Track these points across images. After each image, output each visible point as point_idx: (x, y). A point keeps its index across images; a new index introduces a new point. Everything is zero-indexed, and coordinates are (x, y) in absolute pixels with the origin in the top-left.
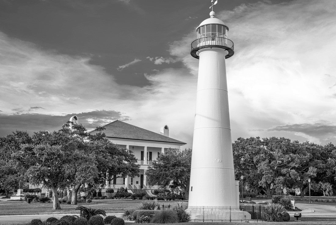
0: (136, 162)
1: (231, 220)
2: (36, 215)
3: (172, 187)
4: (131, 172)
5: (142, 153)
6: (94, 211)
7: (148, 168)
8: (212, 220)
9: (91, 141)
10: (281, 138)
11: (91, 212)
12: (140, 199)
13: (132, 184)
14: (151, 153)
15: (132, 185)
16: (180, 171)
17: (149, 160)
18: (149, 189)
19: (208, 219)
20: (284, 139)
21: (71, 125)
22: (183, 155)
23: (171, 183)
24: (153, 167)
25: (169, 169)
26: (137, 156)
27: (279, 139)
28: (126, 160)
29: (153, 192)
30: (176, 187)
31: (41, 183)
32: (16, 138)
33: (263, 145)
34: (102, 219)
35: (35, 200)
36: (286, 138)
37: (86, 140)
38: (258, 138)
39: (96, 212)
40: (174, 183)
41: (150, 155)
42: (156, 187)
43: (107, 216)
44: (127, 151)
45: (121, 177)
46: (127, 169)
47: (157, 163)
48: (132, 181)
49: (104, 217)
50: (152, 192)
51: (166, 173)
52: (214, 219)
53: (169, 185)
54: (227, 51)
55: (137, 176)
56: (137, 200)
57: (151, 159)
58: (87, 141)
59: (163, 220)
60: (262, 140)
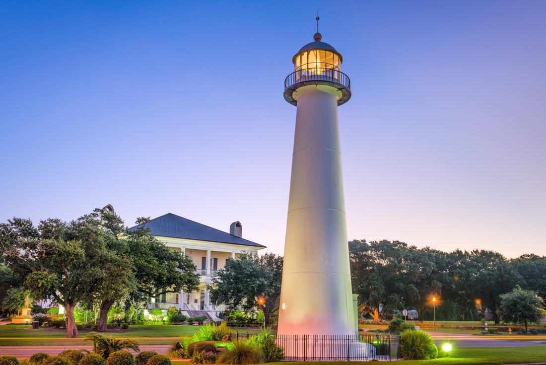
0: (195, 270)
1: (349, 358)
2: (38, 347)
3: (245, 307)
4: (186, 283)
5: (204, 259)
6: (117, 342)
7: (212, 280)
8: (319, 358)
9: (130, 238)
10: (394, 242)
11: (111, 344)
12: (199, 324)
13: (188, 303)
14: (216, 260)
15: (188, 305)
16: (258, 284)
17: (213, 269)
18: (213, 310)
19: (312, 356)
20: (399, 243)
21: (100, 215)
22: (262, 262)
23: (244, 302)
24: (219, 279)
25: (242, 281)
26: (197, 261)
27: (392, 242)
28: (180, 267)
29: (218, 315)
30: (251, 307)
31: (49, 298)
32: (14, 229)
33: (371, 250)
34: (132, 357)
35: (46, 324)
36: (401, 241)
37: (121, 237)
38: (364, 241)
39: (121, 344)
40: (248, 302)
41: (214, 263)
42: (222, 308)
43: (141, 351)
44: (182, 254)
45: (173, 292)
46: (181, 279)
47: (225, 272)
48: (188, 299)
49: (135, 354)
50: (216, 316)
51: (237, 287)
52: (321, 356)
53: (242, 305)
54: (340, 91)
55: (196, 291)
56: (195, 326)
57: (215, 267)
58: (123, 238)
59: (239, 359)
60: (370, 244)
